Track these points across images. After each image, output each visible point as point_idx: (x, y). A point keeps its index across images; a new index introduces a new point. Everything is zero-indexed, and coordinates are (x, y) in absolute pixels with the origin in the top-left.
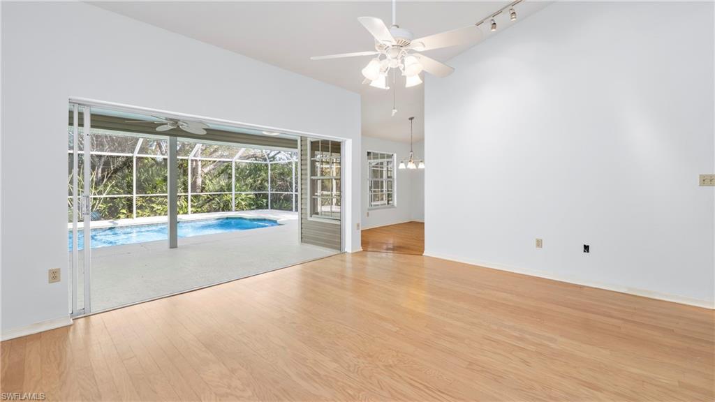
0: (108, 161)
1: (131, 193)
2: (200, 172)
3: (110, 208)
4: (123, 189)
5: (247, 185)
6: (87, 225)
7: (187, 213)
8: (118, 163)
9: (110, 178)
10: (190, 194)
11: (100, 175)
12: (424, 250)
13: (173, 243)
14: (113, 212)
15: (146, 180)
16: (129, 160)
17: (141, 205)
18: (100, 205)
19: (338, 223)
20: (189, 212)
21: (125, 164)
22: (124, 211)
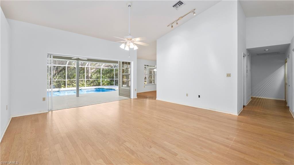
0: (57, 68)
1: (65, 79)
2: (90, 71)
3: (58, 85)
4: (62, 78)
5: (107, 76)
6: (52, 90)
7: (84, 87)
8: (61, 69)
9: (58, 74)
10: (85, 80)
11: (55, 73)
12: (156, 98)
13: (78, 95)
14: (59, 86)
15: (71, 75)
16: (65, 67)
17: (69, 84)
18: (55, 84)
19: (129, 89)
20: (85, 86)
21: (63, 68)
22: (63, 86)
